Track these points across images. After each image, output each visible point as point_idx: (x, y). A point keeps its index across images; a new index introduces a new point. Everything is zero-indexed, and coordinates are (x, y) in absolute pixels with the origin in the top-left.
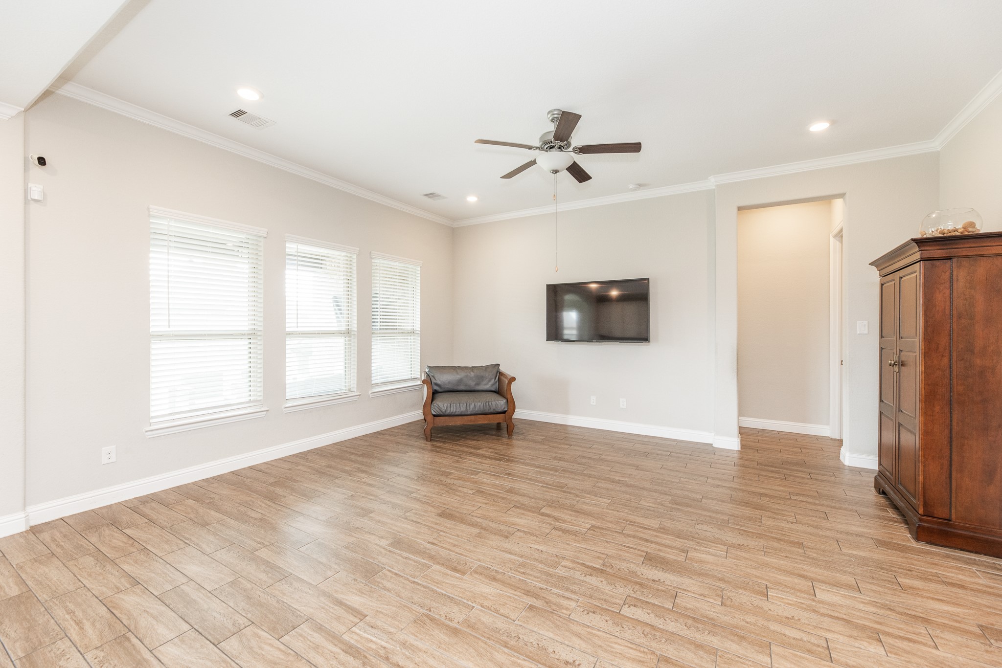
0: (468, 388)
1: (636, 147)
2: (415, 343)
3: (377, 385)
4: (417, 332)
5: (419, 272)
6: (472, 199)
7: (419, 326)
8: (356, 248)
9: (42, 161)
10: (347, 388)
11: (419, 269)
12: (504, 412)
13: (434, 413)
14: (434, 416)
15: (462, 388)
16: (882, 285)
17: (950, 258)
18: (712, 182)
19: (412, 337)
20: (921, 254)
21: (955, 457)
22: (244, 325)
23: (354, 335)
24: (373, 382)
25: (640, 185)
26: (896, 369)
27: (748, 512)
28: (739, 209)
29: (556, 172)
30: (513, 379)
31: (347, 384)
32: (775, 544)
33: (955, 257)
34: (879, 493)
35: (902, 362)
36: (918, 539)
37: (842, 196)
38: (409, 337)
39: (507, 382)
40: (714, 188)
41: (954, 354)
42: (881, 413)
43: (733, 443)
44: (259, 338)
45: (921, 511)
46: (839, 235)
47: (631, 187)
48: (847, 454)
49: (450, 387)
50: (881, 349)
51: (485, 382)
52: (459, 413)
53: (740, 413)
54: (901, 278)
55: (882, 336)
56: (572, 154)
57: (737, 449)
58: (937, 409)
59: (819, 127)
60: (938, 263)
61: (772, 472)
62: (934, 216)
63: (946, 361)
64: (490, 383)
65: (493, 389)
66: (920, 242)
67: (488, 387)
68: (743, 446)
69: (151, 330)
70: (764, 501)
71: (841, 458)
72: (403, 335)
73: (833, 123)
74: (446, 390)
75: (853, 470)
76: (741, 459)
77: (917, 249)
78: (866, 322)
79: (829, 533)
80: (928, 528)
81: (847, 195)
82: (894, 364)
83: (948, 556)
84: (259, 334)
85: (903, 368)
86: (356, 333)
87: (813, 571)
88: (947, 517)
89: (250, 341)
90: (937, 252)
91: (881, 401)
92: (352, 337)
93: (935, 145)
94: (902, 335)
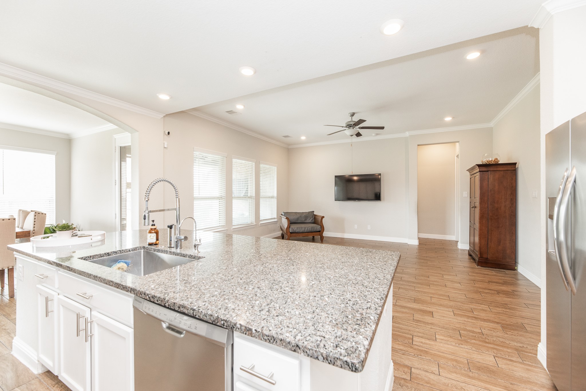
0: (301, 222)
1: (382, 128)
2: (274, 202)
3: (261, 220)
4: (275, 197)
5: (276, 169)
6: (303, 138)
7: (276, 194)
8: (254, 160)
9: (169, 133)
10: (251, 222)
11: (276, 168)
12: (319, 231)
13: (290, 231)
14: (291, 233)
15: (299, 221)
16: (471, 178)
17: (488, 171)
18: (407, 134)
19: (273, 199)
20: (479, 170)
21: (489, 237)
22: (217, 194)
23: (254, 198)
24: (260, 219)
25: (377, 134)
26: (473, 209)
27: (422, 261)
28: (418, 145)
29: (352, 136)
30: (323, 217)
31: (251, 220)
32: (432, 268)
33: (489, 171)
34: (469, 256)
35: (475, 206)
36: (478, 265)
37: (458, 142)
38: (271, 199)
39: (320, 219)
40: (408, 136)
41: (489, 203)
42: (470, 226)
43: (416, 242)
44: (223, 199)
45: (479, 256)
46: (458, 156)
47: (373, 135)
48: (460, 244)
49: (294, 221)
50: (470, 202)
51: (309, 219)
52: (301, 232)
53: (418, 232)
54: (475, 177)
55: (470, 198)
56: (358, 129)
57: (417, 244)
58: (484, 221)
59: (448, 119)
60: (484, 172)
61: (431, 251)
62: (486, 155)
63: (487, 205)
64: (311, 220)
65: (312, 222)
66: (479, 166)
67: (310, 221)
68: (419, 244)
69: (194, 196)
70: (428, 258)
71: (458, 247)
72: (270, 198)
73: (453, 118)
74: (292, 222)
75: (461, 250)
76: (419, 247)
77: (478, 168)
78: (467, 192)
79: (450, 265)
80: (481, 261)
81: (460, 142)
82: (473, 207)
83: (486, 269)
84: (223, 197)
85: (475, 209)
86: (255, 197)
87: (443, 273)
88: (487, 257)
89: (220, 201)
90: (484, 169)
91: (470, 222)
92: (253, 199)
93: (492, 124)
94: (475, 197)
